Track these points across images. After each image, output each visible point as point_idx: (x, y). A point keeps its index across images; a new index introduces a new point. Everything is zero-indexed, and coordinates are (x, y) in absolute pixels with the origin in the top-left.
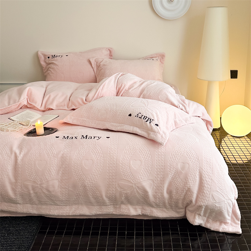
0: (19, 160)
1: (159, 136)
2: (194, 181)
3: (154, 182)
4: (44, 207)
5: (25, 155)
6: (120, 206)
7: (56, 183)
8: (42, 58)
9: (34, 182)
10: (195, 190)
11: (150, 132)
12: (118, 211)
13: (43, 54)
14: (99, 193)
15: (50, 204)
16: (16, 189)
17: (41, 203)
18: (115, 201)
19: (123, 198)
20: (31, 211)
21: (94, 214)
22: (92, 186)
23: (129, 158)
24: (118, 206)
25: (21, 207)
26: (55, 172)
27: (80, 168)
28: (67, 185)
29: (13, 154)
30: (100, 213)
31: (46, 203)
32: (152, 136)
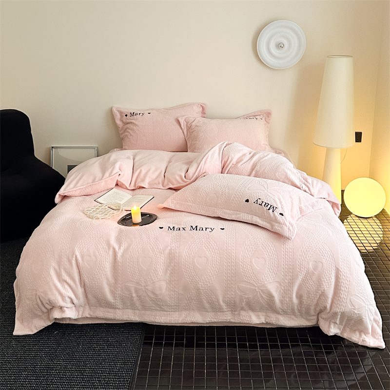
0: (119, 256)
1: (286, 229)
2: (330, 284)
3: (281, 285)
4: (148, 312)
5: (126, 251)
6: (240, 312)
7: (164, 285)
8: (118, 116)
9: (138, 283)
10: (330, 294)
11: (273, 223)
12: (236, 318)
13: (118, 111)
14: (215, 297)
15: (155, 310)
16: (116, 292)
17: (145, 308)
18: (233, 307)
19: (243, 304)
20: (133, 317)
21: (208, 322)
22: (206, 288)
23: (251, 255)
24: (236, 313)
25: (121, 313)
26: (162, 271)
27: (192, 267)
28: (177, 287)
29: (111, 249)
30: (216, 320)
31: (151, 308)
32: (277, 228)
